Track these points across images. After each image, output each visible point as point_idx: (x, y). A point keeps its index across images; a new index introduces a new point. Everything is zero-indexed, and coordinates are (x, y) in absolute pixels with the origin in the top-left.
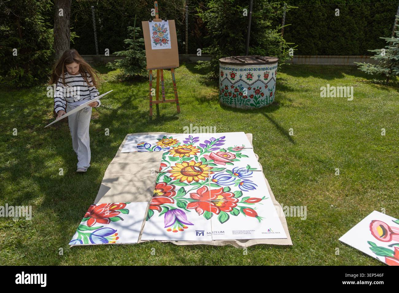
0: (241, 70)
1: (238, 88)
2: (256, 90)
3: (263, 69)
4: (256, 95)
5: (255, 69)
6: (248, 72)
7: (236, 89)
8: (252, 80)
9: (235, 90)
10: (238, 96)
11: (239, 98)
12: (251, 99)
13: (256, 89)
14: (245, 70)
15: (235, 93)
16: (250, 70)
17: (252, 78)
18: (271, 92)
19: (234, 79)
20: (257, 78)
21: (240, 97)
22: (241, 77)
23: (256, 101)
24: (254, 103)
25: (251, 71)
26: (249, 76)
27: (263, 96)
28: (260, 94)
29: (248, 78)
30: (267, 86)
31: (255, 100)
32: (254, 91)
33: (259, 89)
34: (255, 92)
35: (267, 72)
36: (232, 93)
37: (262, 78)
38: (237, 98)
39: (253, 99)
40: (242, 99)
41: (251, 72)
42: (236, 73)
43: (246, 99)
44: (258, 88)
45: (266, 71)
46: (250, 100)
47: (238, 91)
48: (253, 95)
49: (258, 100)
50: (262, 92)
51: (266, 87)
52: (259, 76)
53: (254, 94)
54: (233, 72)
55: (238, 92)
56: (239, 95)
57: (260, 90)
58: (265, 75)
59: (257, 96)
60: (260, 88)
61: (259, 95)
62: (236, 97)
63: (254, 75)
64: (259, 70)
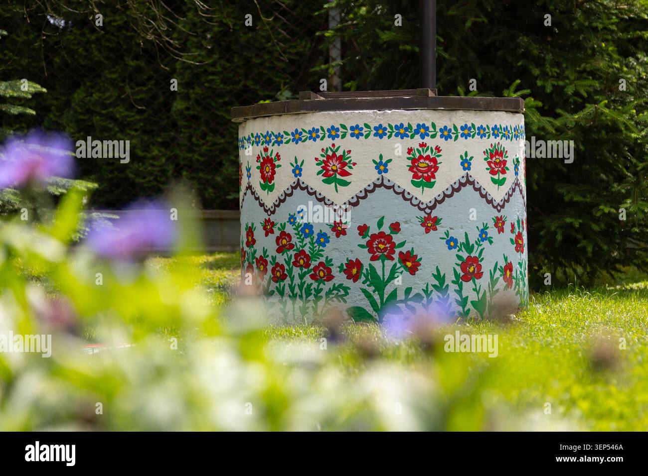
0: (297, 137)
1: (289, 229)
2: (374, 237)
3: (402, 131)
4: (377, 264)
5: (357, 132)
6: (327, 142)
7: (284, 235)
8: (346, 184)
9: (278, 239)
10: (290, 271)
11: (297, 281)
12: (349, 283)
13: (374, 230)
14: (314, 135)
15: (281, 259)
16: (333, 133)
17: (347, 174)
18: (465, 255)
19: (271, 189)
20: (373, 176)
21: (301, 277)
22: (297, 170)
23: (376, 297)
24: (365, 304)
25: (338, 142)
26: (334, 165)
27: (413, 271)
28: (396, 256)
29: (328, 175)
30: (436, 221)
31: (371, 289)
32: (364, 242)
33: (386, 229)
34: (369, 244)
35: (422, 145)
36: (269, 259)
37: (400, 175)
38: (288, 279)
39: (359, 284)
40: (309, 286)
41: (344, 144)
42: (278, 157)
43: (328, 285)
44: (380, 224)
45: (418, 139)
46: (346, 289)
47: (291, 246)
48: (358, 264)
49: (388, 290)
50: (404, 250)
51: (430, 223)
52: (382, 166)
53: (364, 257)
54: (266, 150)
55: (292, 253)
56: (296, 264)
57: (397, 238)
58: (414, 161)
59: (383, 268)
60: (396, 227)
61: (389, 264)
62: (283, 277)
63: (353, 157)
64: (380, 132)
